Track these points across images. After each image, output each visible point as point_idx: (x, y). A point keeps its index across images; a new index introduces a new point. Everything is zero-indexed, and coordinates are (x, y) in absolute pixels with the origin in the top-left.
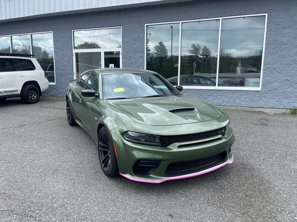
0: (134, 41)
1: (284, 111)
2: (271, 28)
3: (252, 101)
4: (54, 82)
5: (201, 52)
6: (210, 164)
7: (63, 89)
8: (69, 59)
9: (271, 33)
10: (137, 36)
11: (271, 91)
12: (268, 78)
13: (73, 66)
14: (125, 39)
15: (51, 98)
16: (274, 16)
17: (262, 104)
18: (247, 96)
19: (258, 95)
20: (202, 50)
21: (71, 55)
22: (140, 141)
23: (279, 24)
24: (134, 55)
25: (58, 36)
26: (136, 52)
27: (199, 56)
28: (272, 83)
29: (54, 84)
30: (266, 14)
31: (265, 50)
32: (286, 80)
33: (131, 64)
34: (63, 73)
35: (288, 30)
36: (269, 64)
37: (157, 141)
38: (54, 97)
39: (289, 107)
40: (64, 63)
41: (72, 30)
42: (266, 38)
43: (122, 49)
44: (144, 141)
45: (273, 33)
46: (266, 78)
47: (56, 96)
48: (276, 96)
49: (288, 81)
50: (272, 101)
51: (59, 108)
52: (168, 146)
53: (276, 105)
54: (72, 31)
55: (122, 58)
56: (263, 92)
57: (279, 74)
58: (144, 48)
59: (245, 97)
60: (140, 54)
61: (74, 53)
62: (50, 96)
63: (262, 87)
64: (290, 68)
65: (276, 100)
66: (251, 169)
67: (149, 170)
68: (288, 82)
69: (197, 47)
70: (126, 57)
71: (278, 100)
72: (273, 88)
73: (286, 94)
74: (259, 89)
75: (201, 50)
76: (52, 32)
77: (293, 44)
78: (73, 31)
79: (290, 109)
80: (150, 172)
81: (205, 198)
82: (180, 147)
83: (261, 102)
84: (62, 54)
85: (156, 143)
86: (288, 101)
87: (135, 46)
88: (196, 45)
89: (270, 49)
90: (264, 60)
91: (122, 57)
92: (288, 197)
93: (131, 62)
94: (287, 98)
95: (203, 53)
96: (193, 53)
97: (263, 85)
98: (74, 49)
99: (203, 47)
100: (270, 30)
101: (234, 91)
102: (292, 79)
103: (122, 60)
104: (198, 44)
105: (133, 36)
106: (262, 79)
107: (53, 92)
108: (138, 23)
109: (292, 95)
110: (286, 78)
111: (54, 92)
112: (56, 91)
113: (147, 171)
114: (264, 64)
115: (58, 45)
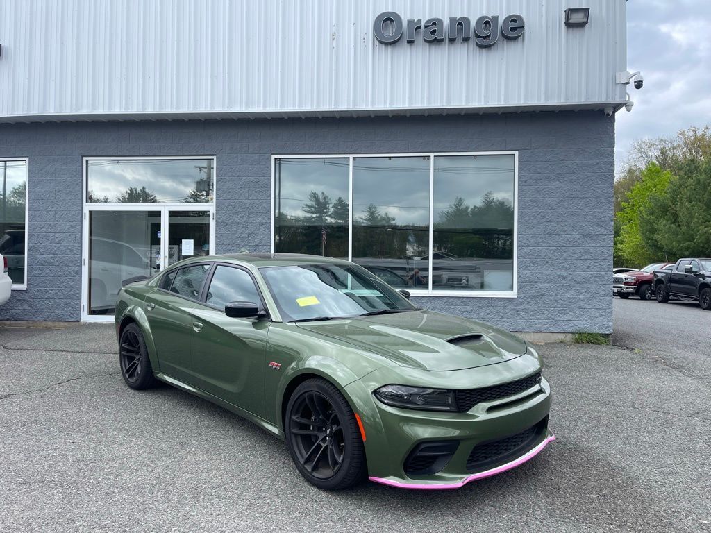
0: (247, 190)
1: (561, 337)
2: (525, 179)
3: (502, 318)
4: (23, 283)
5: (332, 210)
6: (525, 443)
7: (47, 302)
8: (72, 226)
9: (526, 188)
10: (253, 179)
11: (535, 298)
12: (529, 274)
13: (81, 243)
14: (223, 185)
15: (10, 325)
16: (530, 157)
17: (521, 324)
18: (491, 308)
19: (511, 306)
20: (333, 207)
21: (79, 217)
22: (415, 403)
23: (540, 171)
24: (245, 222)
25: (41, 170)
26: (252, 213)
27: (327, 218)
28: (536, 282)
29: (23, 287)
30: (516, 153)
31: (519, 219)
32: (560, 276)
33: (238, 241)
34: (52, 260)
35: (556, 184)
36: (528, 246)
37: (450, 402)
38: (19, 322)
39: (570, 330)
40: (56, 236)
41: (83, 157)
42: (519, 197)
43: (217, 206)
44: (423, 405)
45: (531, 188)
46: (525, 272)
47: (26, 318)
48: (544, 307)
49: (564, 278)
50: (538, 319)
51: (59, 348)
52: (468, 410)
53: (545, 326)
54: (85, 159)
55: (216, 227)
56: (520, 300)
57: (547, 265)
58: (271, 206)
59: (488, 311)
60: (260, 219)
61: (86, 211)
62: (8, 320)
63: (518, 290)
64: (565, 255)
65: (545, 316)
66: (579, 450)
67: (433, 462)
68: (563, 281)
69: (322, 200)
70: (227, 225)
71: (549, 316)
72: (538, 292)
73: (562, 304)
74: (513, 294)
75: (331, 206)
76: (27, 159)
77: (567, 209)
78: (87, 161)
79: (572, 333)
80: (435, 466)
81: (542, 509)
82: (491, 410)
83: (520, 322)
84: (51, 214)
85: (449, 405)
86: (566, 317)
87: (249, 201)
88: (320, 194)
89: (527, 218)
90: (519, 238)
91: (216, 224)
92: (669, 490)
93: (238, 235)
94: (564, 311)
95: (335, 211)
96: (313, 213)
97: (520, 288)
98: (87, 202)
99: (334, 201)
100: (526, 182)
101: (465, 300)
102: (570, 274)
103: (216, 230)
104: (323, 193)
105: (244, 178)
106: (518, 274)
107: (17, 308)
108: (256, 152)
109: (572, 306)
110: (559, 273)
111: (19, 309)
112: (25, 306)
113: (428, 466)
114: (519, 246)
115: (43, 190)
